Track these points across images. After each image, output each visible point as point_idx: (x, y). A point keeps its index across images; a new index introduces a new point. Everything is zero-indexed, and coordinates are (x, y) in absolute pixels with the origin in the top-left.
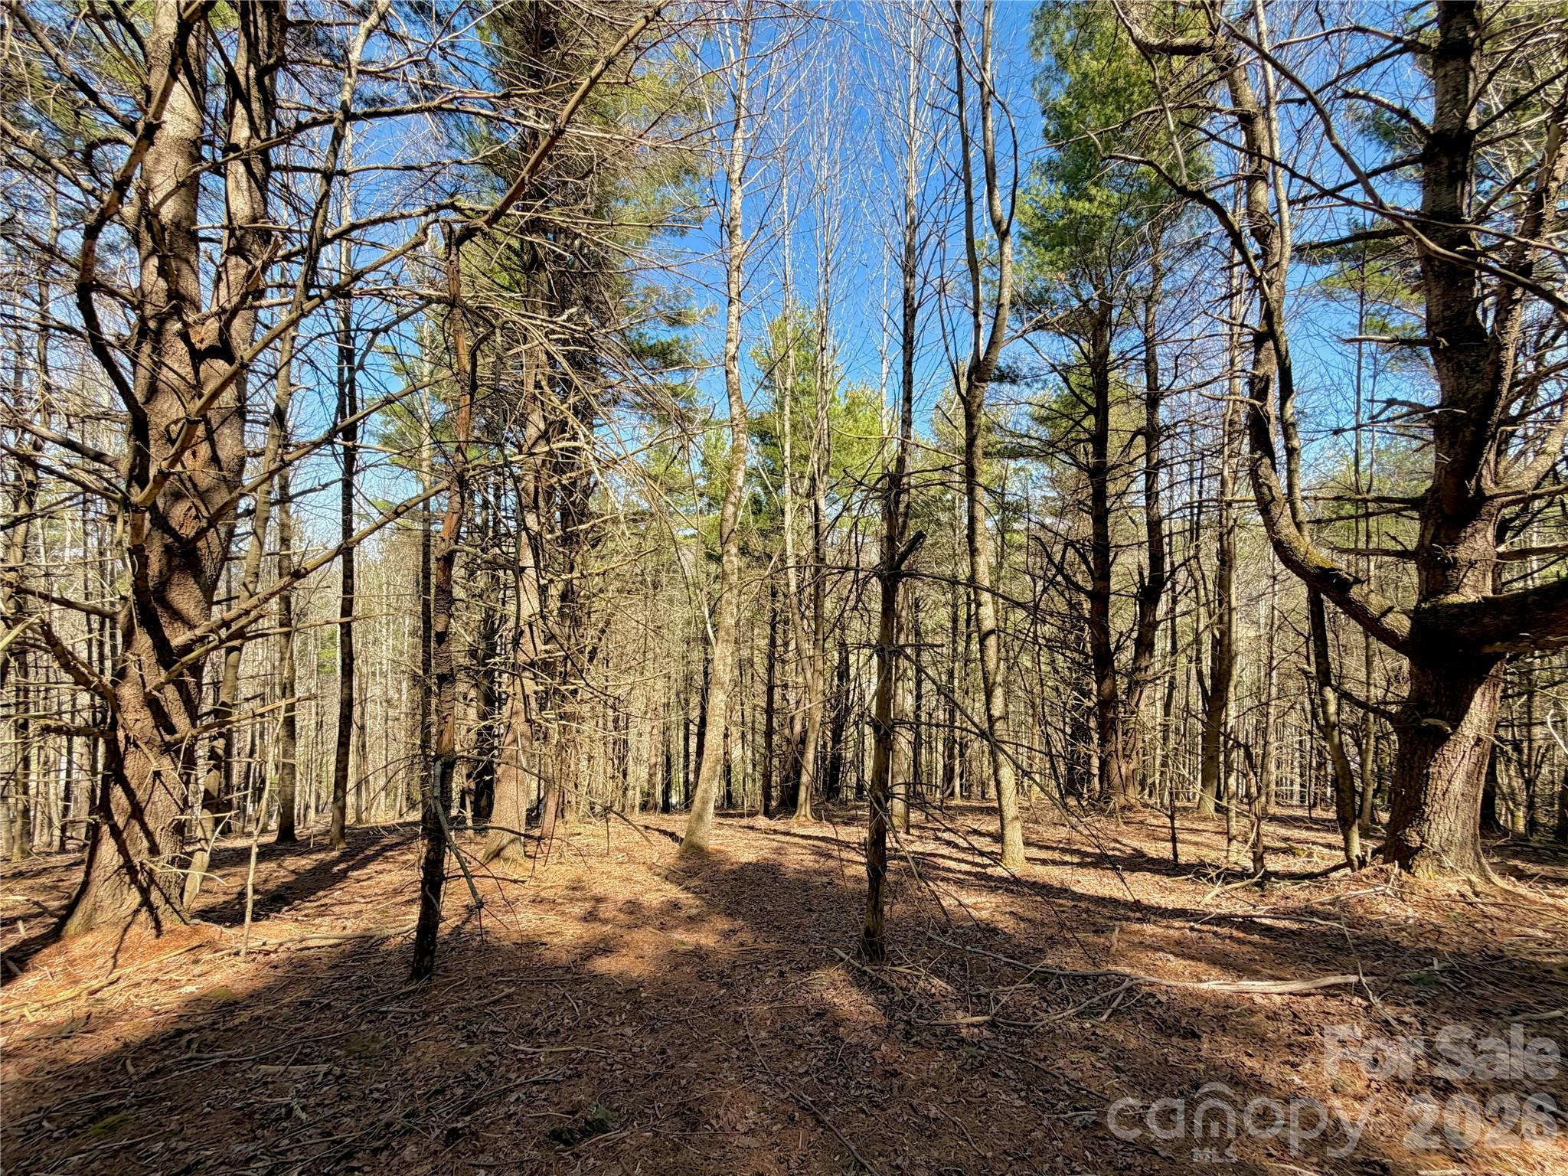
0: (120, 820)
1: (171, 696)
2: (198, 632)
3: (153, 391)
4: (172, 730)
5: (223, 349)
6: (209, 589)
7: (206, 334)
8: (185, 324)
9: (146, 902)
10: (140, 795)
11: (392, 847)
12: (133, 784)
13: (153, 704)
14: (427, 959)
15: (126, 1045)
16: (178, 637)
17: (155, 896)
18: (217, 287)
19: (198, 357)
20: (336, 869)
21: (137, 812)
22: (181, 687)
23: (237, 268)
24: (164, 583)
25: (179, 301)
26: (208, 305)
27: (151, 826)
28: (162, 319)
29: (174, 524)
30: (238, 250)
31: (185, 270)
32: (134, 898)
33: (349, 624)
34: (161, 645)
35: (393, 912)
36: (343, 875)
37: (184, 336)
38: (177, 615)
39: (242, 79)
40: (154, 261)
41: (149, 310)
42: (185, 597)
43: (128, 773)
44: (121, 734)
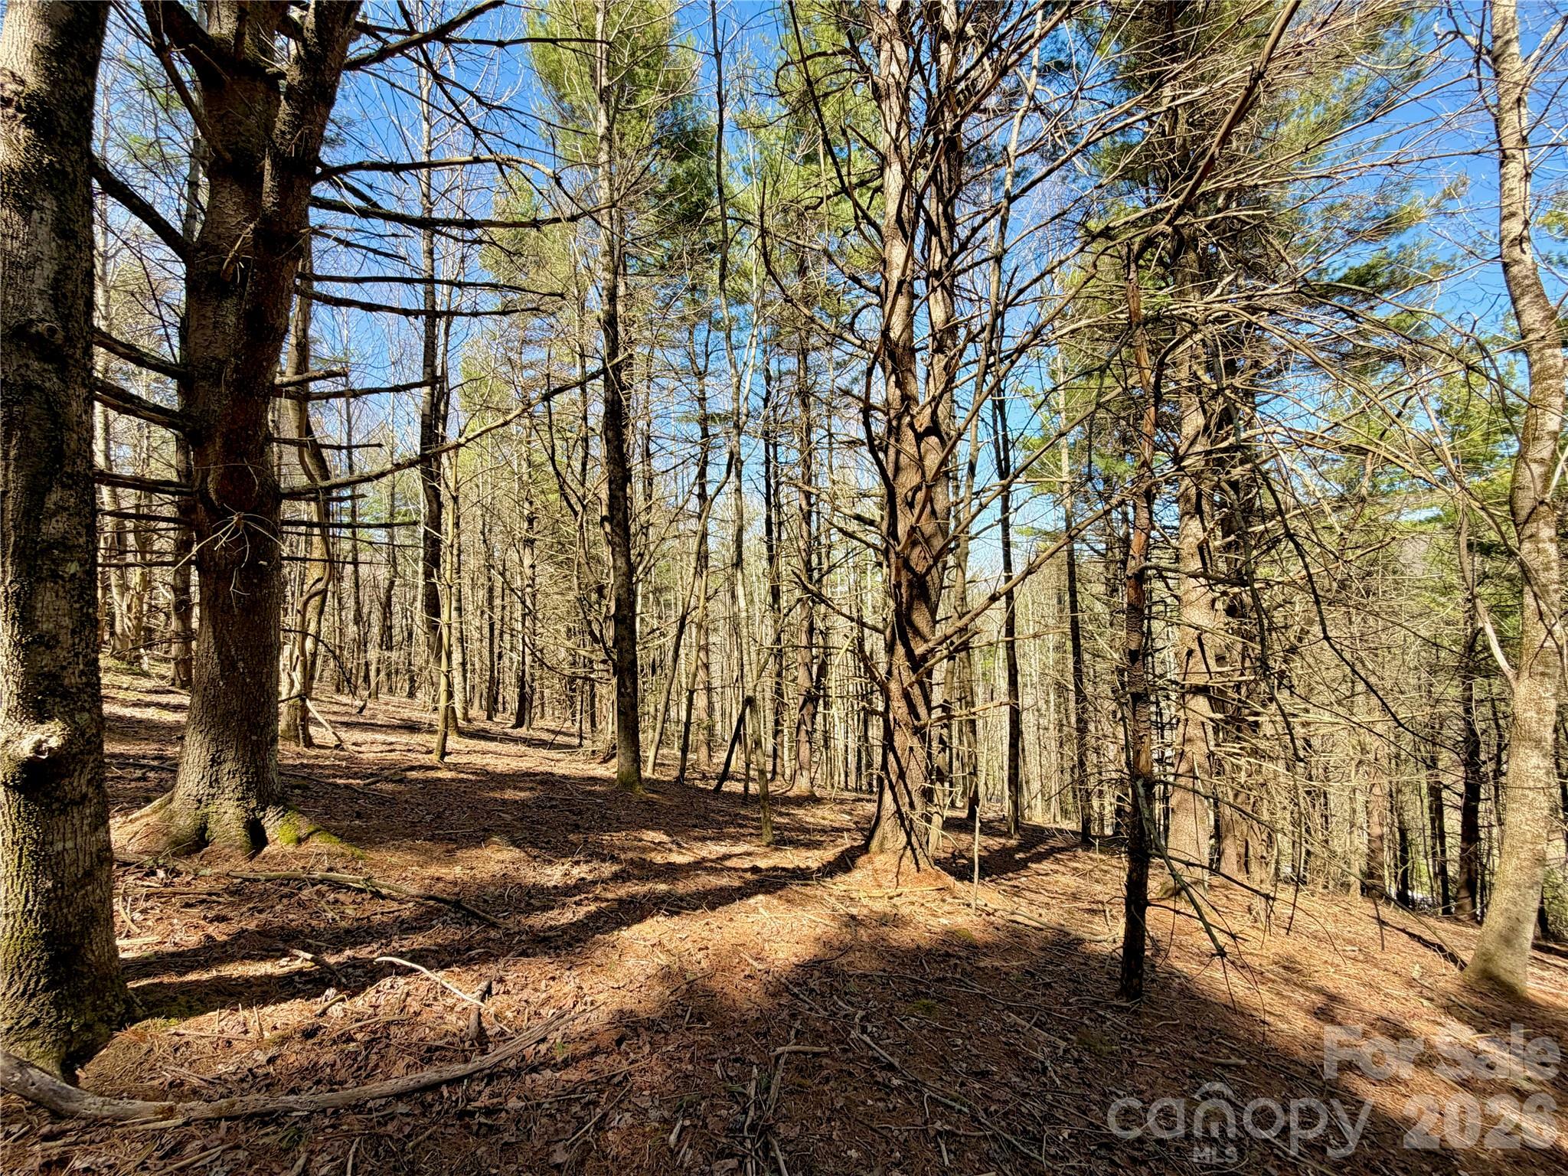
0: (894, 779)
1: (916, 691)
2: (931, 644)
3: (897, 469)
4: (918, 718)
5: (934, 429)
6: (933, 612)
7: (923, 421)
8: (913, 417)
9: (909, 843)
10: (904, 763)
11: (1061, 850)
12: (899, 753)
13: (906, 696)
14: (1135, 981)
15: (918, 947)
16: (919, 649)
17: (914, 839)
18: (927, 382)
19: (919, 438)
20: (1017, 856)
21: (902, 775)
22: (921, 684)
23: (940, 361)
24: (910, 608)
25: (908, 399)
26: (923, 400)
27: (910, 787)
28: (899, 417)
29: (913, 564)
30: (940, 349)
31: (909, 375)
32: (903, 838)
33: (1013, 642)
34: (910, 653)
35: (1078, 915)
36: (1023, 865)
37: (911, 425)
38: (917, 632)
39: (934, 219)
40: (893, 378)
41: (892, 413)
42: (920, 619)
43: (896, 744)
44: (891, 716)
